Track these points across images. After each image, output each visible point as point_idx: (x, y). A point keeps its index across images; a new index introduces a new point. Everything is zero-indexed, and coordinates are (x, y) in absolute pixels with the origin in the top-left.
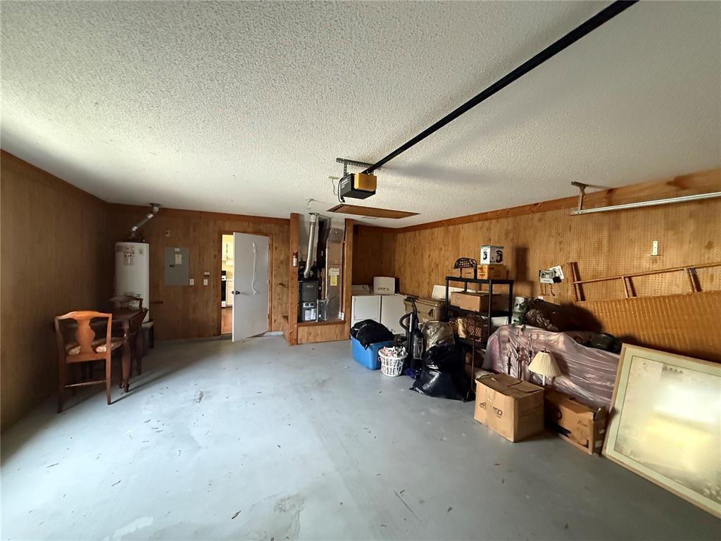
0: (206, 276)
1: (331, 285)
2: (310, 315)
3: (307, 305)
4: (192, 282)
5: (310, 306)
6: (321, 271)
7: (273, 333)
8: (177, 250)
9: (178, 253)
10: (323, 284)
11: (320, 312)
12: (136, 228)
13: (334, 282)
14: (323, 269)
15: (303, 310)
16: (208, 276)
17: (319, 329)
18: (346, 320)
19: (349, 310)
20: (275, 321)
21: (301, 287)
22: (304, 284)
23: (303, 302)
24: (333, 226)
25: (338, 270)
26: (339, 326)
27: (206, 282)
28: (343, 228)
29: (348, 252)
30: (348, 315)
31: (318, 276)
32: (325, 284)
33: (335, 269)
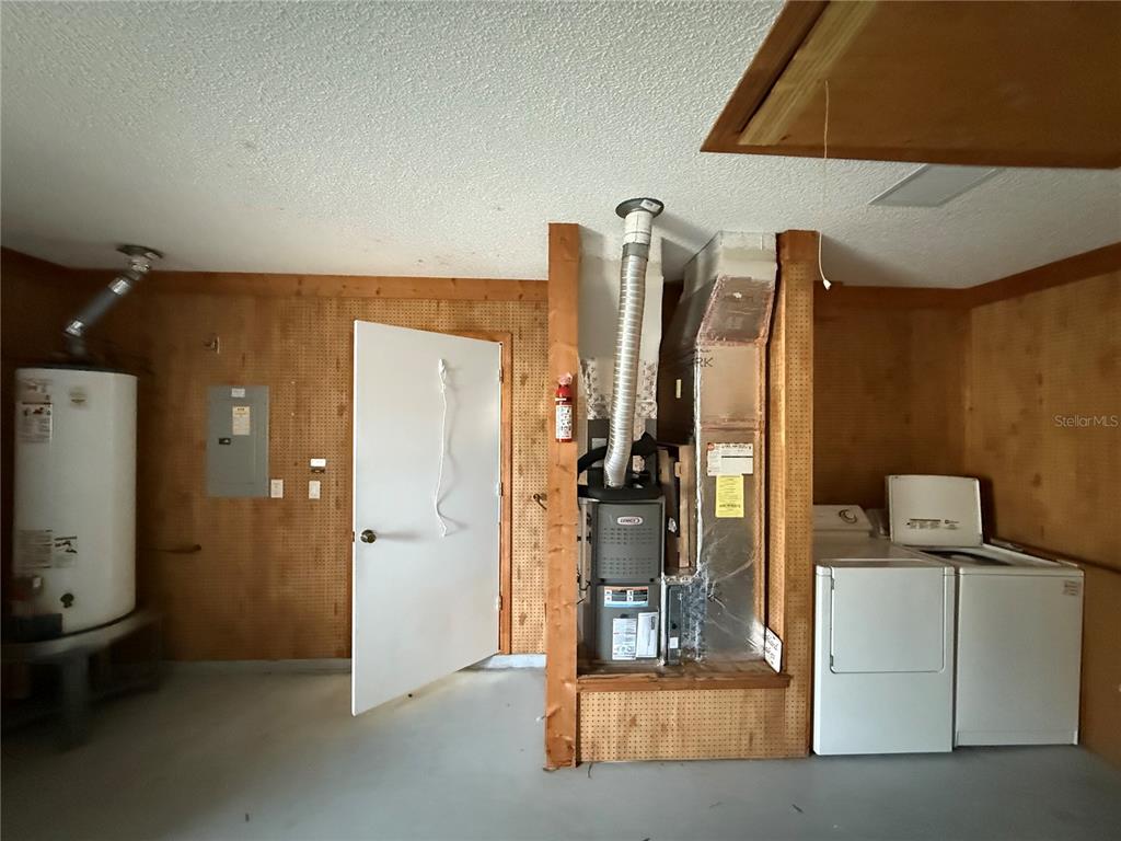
0: (314, 470)
1: (720, 513)
2: (633, 639)
3: (621, 595)
4: (277, 489)
5: (630, 602)
6: (675, 455)
7: (517, 661)
8: (238, 393)
9: (240, 402)
10: (683, 506)
11: (674, 627)
12: (78, 325)
13: (730, 502)
14: (683, 450)
15: (605, 617)
16: (322, 470)
17: (672, 703)
18: (791, 670)
19: (801, 626)
20: (523, 618)
21: (593, 520)
22: (608, 511)
23: (603, 582)
24: (724, 270)
25: (748, 450)
26: (759, 694)
27: (315, 489)
28: (765, 273)
29: (793, 377)
30: (799, 649)
31: (665, 477)
32: (692, 510)
33: (733, 450)
